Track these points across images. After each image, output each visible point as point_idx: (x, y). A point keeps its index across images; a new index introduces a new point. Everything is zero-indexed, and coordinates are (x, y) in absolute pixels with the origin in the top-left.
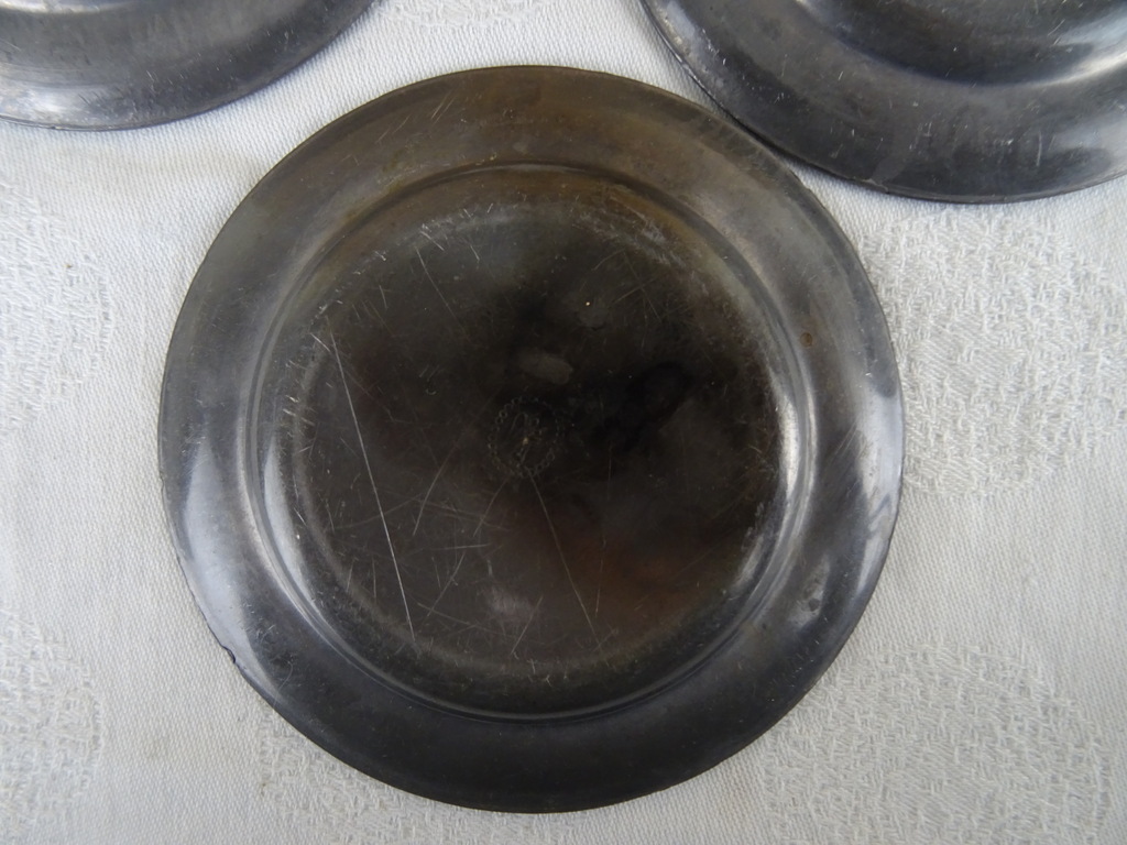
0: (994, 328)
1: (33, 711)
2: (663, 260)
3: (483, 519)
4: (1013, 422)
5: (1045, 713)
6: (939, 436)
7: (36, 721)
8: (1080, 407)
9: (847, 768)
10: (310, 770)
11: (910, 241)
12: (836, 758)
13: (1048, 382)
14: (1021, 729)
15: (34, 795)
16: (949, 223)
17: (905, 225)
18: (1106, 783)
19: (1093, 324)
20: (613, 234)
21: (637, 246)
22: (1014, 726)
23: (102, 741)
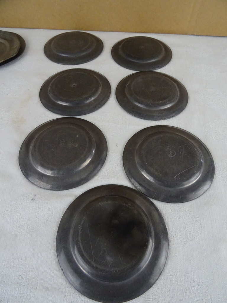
0: (179, 220)
1: (27, 282)
2: (131, 208)
3: (106, 244)
4: (184, 234)
5: (198, 286)
6: (174, 237)
7: (27, 284)
8: (194, 232)
9: (166, 296)
10: (73, 295)
11: (166, 208)
12: (164, 294)
13: (188, 228)
14: (195, 289)
15: (23, 299)
16: (171, 206)
17: (165, 206)
18: (211, 300)
19: (193, 220)
20: (124, 204)
21: (127, 206)
22: (193, 288)
23: (38, 288)
